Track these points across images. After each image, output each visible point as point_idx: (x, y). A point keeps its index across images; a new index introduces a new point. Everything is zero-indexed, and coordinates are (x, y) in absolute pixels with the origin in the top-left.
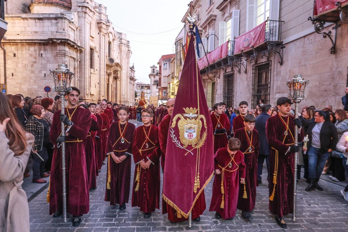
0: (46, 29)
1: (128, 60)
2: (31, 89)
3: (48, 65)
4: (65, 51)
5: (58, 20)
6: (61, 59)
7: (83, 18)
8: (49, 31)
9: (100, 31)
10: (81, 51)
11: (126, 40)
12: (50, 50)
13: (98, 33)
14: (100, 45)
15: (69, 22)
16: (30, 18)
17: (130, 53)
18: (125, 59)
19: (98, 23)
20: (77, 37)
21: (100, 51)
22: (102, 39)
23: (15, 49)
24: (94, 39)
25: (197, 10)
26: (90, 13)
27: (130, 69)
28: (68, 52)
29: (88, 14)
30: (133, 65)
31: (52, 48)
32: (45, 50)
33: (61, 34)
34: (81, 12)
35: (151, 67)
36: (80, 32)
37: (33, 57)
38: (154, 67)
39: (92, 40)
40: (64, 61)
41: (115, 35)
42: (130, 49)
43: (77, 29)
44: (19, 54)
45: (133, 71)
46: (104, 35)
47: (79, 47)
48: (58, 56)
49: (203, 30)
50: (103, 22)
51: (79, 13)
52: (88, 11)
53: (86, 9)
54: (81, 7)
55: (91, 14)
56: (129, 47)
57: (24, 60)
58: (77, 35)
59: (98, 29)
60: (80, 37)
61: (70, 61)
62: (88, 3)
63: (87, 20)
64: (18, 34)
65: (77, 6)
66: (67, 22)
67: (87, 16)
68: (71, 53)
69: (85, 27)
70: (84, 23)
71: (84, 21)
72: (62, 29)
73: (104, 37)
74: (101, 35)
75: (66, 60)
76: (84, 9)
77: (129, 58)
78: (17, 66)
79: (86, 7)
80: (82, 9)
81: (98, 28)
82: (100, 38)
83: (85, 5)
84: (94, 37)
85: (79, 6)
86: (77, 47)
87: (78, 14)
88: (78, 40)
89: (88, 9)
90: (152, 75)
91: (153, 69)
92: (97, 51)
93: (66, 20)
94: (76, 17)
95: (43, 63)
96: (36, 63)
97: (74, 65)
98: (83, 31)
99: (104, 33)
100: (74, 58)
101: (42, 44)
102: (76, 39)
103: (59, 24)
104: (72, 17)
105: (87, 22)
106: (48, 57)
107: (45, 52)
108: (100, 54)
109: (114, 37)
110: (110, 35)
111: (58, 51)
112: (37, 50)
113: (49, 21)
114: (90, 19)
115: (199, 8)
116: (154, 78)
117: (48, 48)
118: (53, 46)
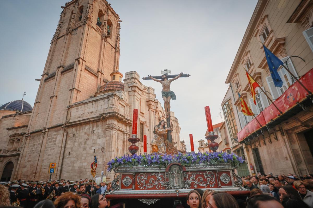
0: (99, 108)
1: (178, 134)
2: (81, 167)
3: (98, 140)
4: (113, 124)
5: (109, 98)
6: (109, 133)
7: (133, 96)
8: (102, 109)
9: (150, 108)
10: (130, 125)
11: (174, 117)
12: (101, 125)
13: (148, 110)
14: (150, 120)
15: (119, 99)
16: (89, 102)
17: (179, 129)
18: (175, 133)
19: (147, 102)
20: (127, 112)
21: (150, 125)
22: (151, 114)
23: (75, 130)
24: (144, 115)
25: (234, 80)
26: (138, 91)
27: (181, 144)
28: (116, 125)
29: (137, 92)
30: (183, 140)
31: (102, 124)
32: (97, 127)
33: (110, 109)
34: (131, 91)
35: (199, 141)
36: (130, 108)
37: (87, 135)
38: (201, 141)
39: (142, 116)
40: (111, 135)
41: (164, 113)
42: (178, 125)
43: (127, 105)
44: (77, 134)
45: (184, 145)
46: (154, 111)
47: (128, 120)
48: (107, 129)
49: (247, 92)
50: (151, 99)
51: (130, 93)
52: (136, 89)
53: (135, 88)
54: (131, 88)
55: (140, 92)
56: (177, 122)
57: (80, 138)
58: (127, 111)
59: (147, 107)
60: (130, 112)
61: (119, 134)
62: (136, 83)
63: (136, 98)
64: (79, 117)
65: (128, 87)
66: (116, 98)
67: (136, 94)
68: (120, 126)
69: (134, 104)
70: (134, 100)
71: (134, 98)
72: (112, 105)
73: (153, 113)
74: (151, 111)
75: (114, 133)
76: (134, 89)
77: (179, 132)
78: (74, 145)
79: (135, 87)
80: (132, 88)
81: (148, 105)
82: (150, 114)
83: (135, 84)
84: (144, 113)
85: (130, 87)
86: (126, 120)
87: (128, 94)
88: (128, 115)
89: (136, 88)
90: (201, 148)
91: (201, 143)
92: (147, 125)
93: (116, 97)
94: (127, 95)
95: (94, 139)
96: (88, 140)
97: (123, 138)
98: (133, 107)
99: (153, 109)
100: (123, 132)
101: (95, 121)
102: (126, 114)
103: (110, 102)
104: (122, 94)
105: (136, 99)
106: (99, 133)
107: (97, 128)
108: (150, 128)
109: (163, 115)
110: (160, 113)
111: (107, 125)
112: (90, 128)
113: (103, 101)
114: (139, 97)
115: (236, 77)
116: (203, 150)
117: (100, 124)
118: (104, 122)
